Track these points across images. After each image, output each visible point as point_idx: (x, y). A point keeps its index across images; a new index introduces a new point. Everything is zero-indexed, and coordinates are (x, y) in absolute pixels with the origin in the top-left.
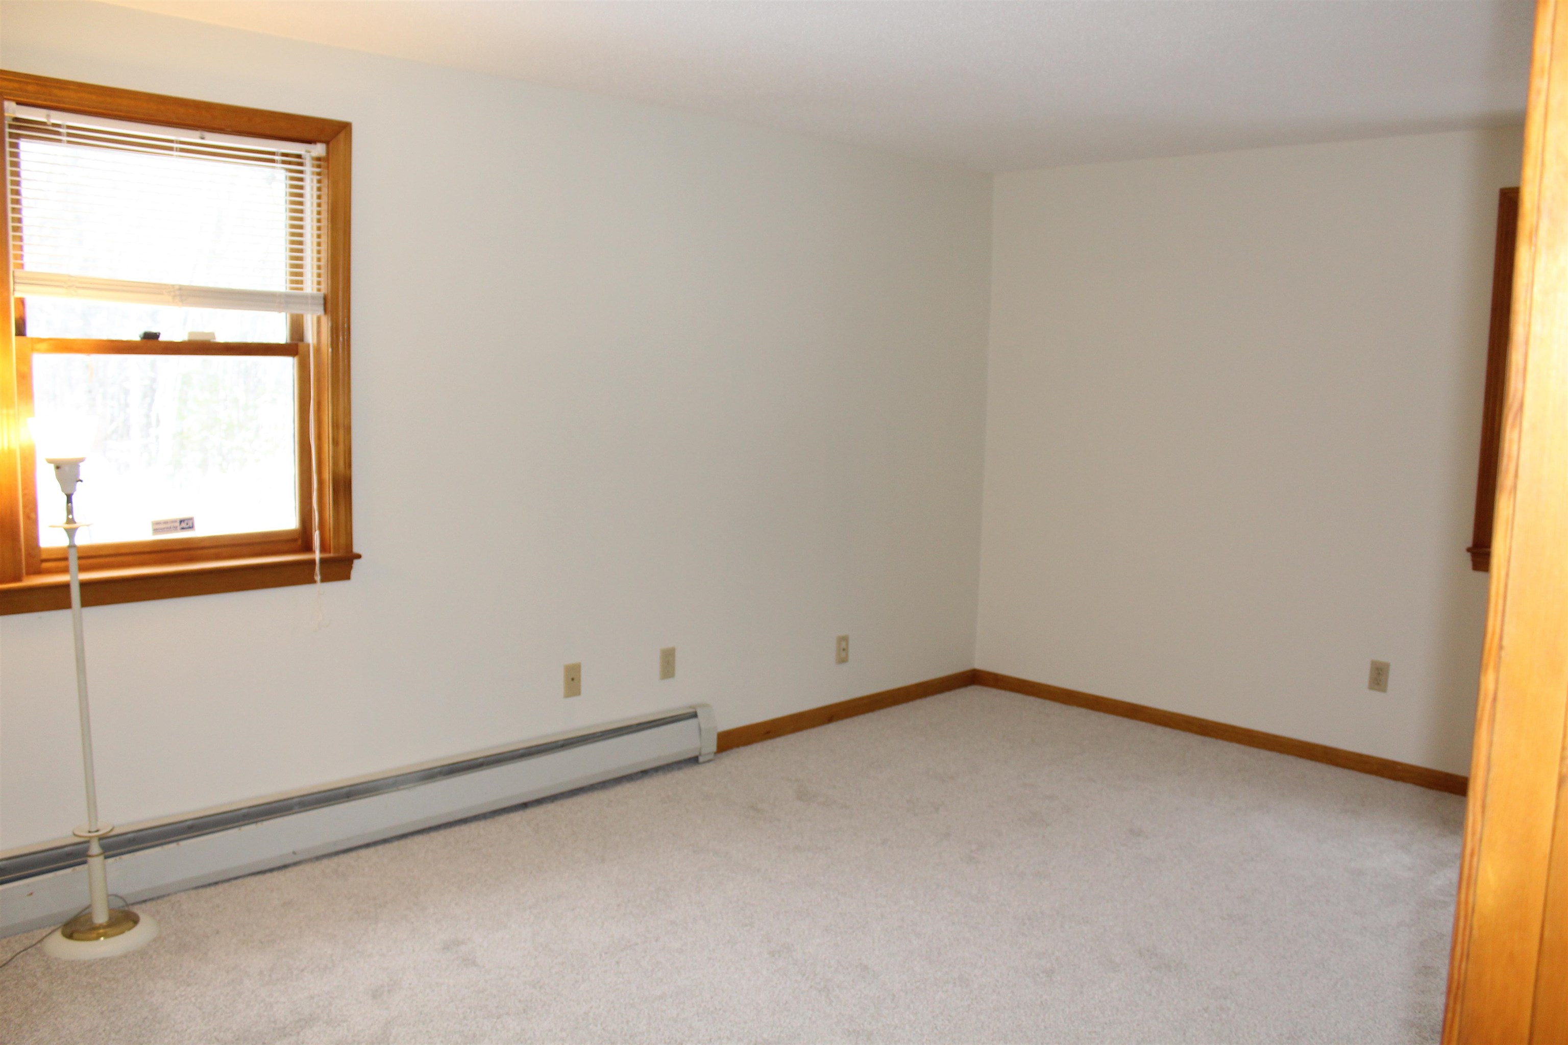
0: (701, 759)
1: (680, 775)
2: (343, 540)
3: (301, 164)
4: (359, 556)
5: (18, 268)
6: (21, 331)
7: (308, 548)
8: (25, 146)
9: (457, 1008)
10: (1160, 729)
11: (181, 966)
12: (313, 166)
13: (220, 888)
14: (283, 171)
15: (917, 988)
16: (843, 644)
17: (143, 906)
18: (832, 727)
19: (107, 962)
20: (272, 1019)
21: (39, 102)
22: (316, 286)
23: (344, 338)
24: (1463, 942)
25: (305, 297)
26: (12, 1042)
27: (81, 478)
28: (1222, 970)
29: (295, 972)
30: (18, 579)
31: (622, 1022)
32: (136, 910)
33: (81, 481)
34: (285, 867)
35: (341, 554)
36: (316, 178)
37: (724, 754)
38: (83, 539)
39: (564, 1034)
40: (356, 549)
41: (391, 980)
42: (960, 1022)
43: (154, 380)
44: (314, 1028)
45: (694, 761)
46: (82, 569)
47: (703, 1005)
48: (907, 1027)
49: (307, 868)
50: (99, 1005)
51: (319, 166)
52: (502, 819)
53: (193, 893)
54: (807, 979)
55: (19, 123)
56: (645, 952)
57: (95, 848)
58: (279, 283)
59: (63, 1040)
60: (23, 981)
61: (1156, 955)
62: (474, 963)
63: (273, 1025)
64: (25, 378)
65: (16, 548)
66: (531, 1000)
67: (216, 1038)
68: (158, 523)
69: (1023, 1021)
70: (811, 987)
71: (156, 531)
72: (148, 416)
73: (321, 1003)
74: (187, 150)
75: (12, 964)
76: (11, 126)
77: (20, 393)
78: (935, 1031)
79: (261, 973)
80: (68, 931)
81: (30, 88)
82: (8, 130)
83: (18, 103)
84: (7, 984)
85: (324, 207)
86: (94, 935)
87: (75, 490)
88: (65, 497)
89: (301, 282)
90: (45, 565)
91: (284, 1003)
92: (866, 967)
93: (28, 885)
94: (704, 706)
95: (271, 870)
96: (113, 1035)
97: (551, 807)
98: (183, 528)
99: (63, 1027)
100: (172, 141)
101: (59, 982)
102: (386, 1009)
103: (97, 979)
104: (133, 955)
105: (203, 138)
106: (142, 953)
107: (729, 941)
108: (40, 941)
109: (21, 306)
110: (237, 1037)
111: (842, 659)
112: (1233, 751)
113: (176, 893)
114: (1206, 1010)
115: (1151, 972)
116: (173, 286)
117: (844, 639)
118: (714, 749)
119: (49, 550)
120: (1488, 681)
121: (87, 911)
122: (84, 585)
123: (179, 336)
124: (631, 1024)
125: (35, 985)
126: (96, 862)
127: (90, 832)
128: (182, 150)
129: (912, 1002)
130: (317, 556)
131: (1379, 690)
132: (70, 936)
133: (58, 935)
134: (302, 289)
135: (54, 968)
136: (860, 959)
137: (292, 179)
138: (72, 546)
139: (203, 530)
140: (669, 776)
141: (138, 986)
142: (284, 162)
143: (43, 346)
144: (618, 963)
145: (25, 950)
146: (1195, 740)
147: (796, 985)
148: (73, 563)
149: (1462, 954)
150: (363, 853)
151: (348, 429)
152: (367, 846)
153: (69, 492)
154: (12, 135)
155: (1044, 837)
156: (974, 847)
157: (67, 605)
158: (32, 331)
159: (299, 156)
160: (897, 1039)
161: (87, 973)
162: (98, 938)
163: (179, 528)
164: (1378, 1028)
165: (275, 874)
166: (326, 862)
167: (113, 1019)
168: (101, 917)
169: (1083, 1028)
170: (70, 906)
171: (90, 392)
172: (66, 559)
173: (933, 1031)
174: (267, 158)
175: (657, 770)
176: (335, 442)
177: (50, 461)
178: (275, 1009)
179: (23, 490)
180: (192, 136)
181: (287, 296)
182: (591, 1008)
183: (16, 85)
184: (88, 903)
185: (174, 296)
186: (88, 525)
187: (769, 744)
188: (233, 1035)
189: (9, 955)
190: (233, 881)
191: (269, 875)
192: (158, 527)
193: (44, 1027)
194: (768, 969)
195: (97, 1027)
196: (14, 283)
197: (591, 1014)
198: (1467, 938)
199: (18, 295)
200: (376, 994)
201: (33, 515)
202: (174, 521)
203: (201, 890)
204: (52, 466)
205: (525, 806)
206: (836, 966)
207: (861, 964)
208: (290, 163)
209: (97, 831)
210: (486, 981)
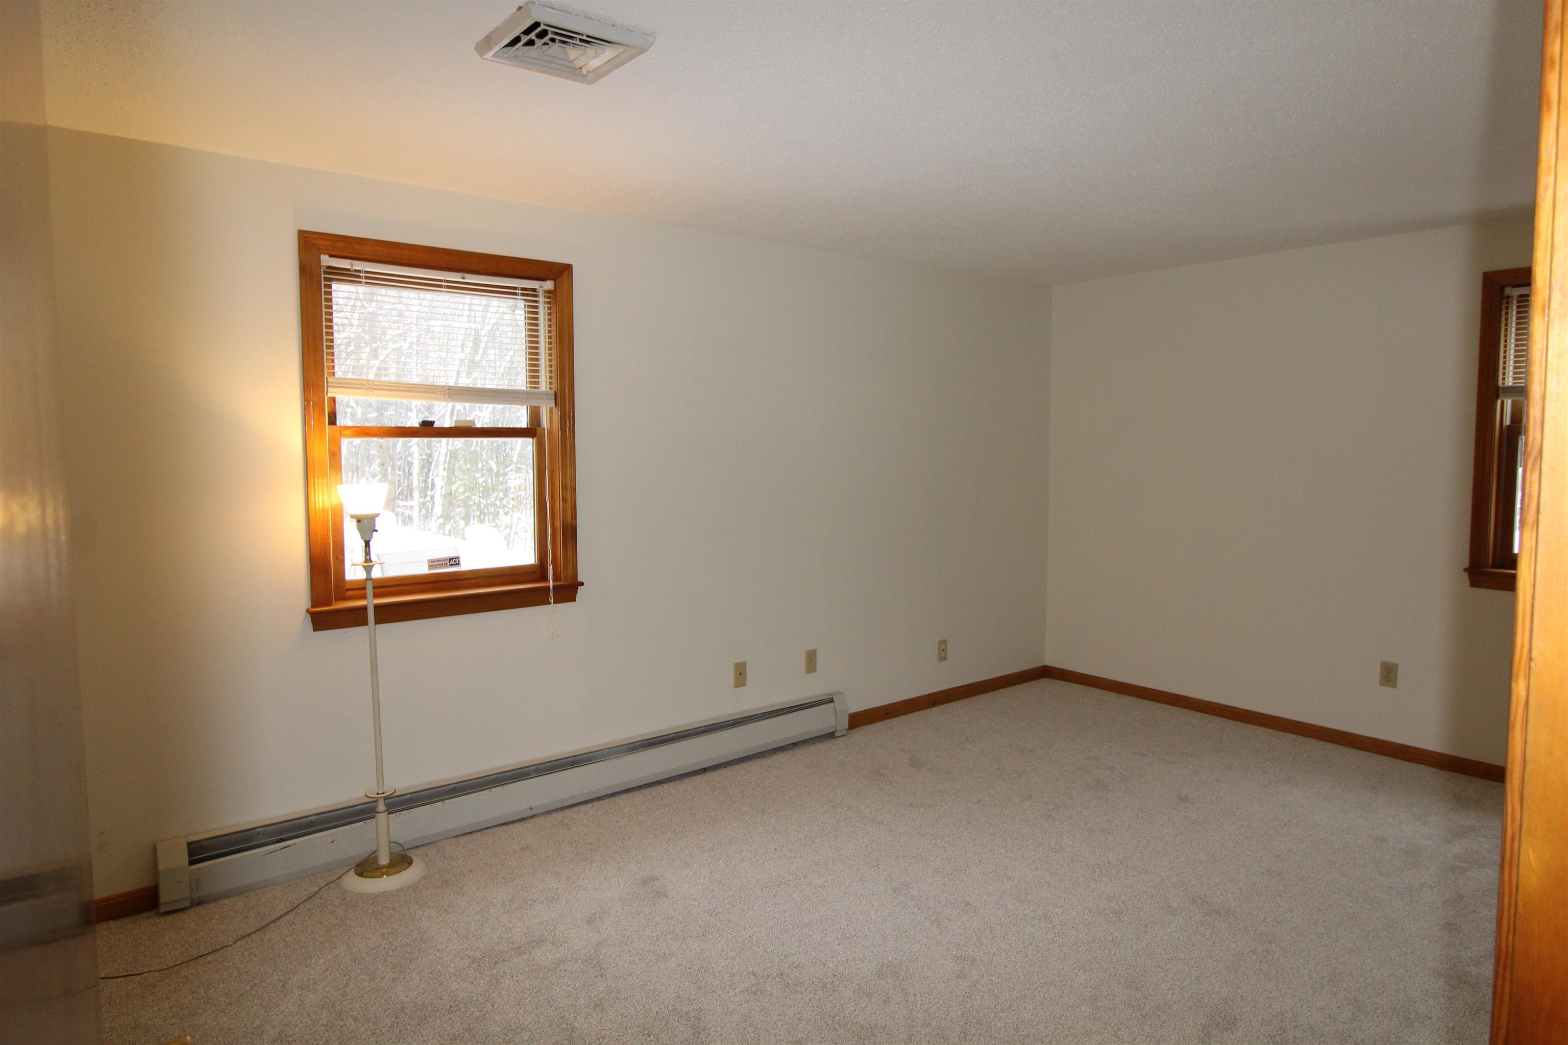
0: (837, 734)
1: (820, 747)
2: (570, 571)
3: (536, 296)
4: (582, 584)
5: (331, 376)
6: (333, 420)
7: (544, 578)
8: (335, 286)
9: (652, 931)
10: (1198, 715)
11: (443, 898)
12: (545, 297)
13: (474, 836)
14: (523, 302)
15: (1010, 922)
16: (943, 646)
17: (416, 851)
18: (936, 710)
19: (386, 895)
20: (510, 940)
21: (345, 254)
22: (548, 386)
23: (570, 424)
24: (1509, 916)
25: (541, 394)
26: (316, 957)
27: (376, 529)
28: (1265, 918)
29: (530, 902)
30: (329, 603)
31: (779, 945)
32: (410, 854)
33: (376, 531)
34: (523, 819)
35: (569, 581)
36: (547, 306)
37: (854, 730)
38: (376, 573)
39: (733, 954)
40: (580, 579)
41: (602, 909)
42: (1046, 953)
43: (430, 456)
44: (542, 948)
45: (831, 735)
46: (376, 596)
47: (841, 931)
48: (1003, 955)
49: (540, 820)
50: (381, 929)
51: (549, 297)
52: (687, 780)
53: (453, 840)
54: (922, 912)
55: (331, 270)
56: (796, 887)
57: (381, 807)
58: (520, 383)
59: (354, 955)
60: (326, 909)
61: (1208, 902)
62: (666, 895)
63: (511, 945)
64: (335, 455)
65: (327, 582)
66: (709, 926)
67: (467, 956)
68: (433, 561)
69: (1098, 954)
70: (925, 918)
71: (431, 567)
72: (425, 481)
73: (548, 928)
74: (453, 287)
75: (318, 896)
76: (325, 273)
77: (331, 467)
78: (1026, 959)
79: (504, 903)
80: (360, 870)
81: (339, 245)
82: (323, 276)
83: (331, 256)
84: (314, 911)
85: (554, 328)
86: (379, 874)
87: (372, 537)
88: (364, 543)
89: (538, 383)
90: (349, 593)
91: (520, 927)
92: (969, 904)
93: (331, 835)
94: (838, 693)
95: (513, 822)
96: (391, 953)
97: (724, 771)
98: (451, 565)
99: (354, 945)
100: (441, 281)
101: (352, 910)
102: (598, 932)
103: (380, 908)
104: (407, 889)
105: (464, 278)
106: (414, 888)
107: (860, 880)
108: (340, 877)
109: (332, 402)
110: (483, 955)
111: (942, 658)
112: (1262, 734)
113: (441, 840)
114: (1254, 952)
115: (1204, 917)
116: (443, 386)
117: (944, 642)
118: (847, 727)
119: (352, 582)
120: (1519, 688)
121: (373, 855)
122: (377, 608)
123: (448, 423)
124: (785, 946)
125: (334, 912)
126: (382, 817)
127: (378, 794)
128: (448, 287)
129: (1007, 934)
130: (551, 584)
131: (1389, 686)
132: (361, 875)
133: (352, 872)
134: (538, 388)
135: (348, 899)
136: (963, 896)
137: (529, 307)
138: (369, 579)
139: (467, 565)
140: (813, 747)
141: (411, 913)
142: (523, 295)
143: (349, 432)
144: (775, 896)
145: (328, 885)
146: (1229, 724)
147: (914, 917)
148: (370, 591)
149: (1509, 927)
150: (583, 808)
151: (574, 490)
152: (586, 802)
153: (367, 539)
154: (326, 279)
155: (1107, 800)
156: (1051, 807)
157: (364, 623)
158: (341, 421)
159: (534, 290)
160: (995, 964)
161: (373, 903)
162: (381, 876)
163: (448, 565)
164: (1410, 976)
165: (516, 825)
166: (554, 815)
167: (391, 940)
168: (384, 860)
169: (1149, 962)
170: (361, 850)
171: (383, 465)
172: (365, 588)
173: (1024, 960)
174: (510, 292)
175: (804, 742)
176: (565, 500)
177: (353, 517)
178: (513, 933)
179: (333, 538)
180: (455, 277)
181: (527, 393)
182: (754, 932)
183: (329, 243)
184: (374, 848)
185: (444, 395)
186: (380, 564)
187: (888, 723)
188: (480, 953)
189: (316, 889)
190: (484, 831)
191: (511, 826)
192: (433, 563)
193: (340, 945)
194: (891, 903)
195: (378, 946)
196: (327, 387)
197: (755, 938)
198: (1512, 914)
199: (330, 395)
200: (590, 921)
201: (340, 557)
202: (445, 560)
203: (459, 838)
204: (354, 522)
205: (705, 770)
206: (944, 901)
207: (964, 900)
208: (528, 295)
209: (383, 793)
210: (674, 910)
